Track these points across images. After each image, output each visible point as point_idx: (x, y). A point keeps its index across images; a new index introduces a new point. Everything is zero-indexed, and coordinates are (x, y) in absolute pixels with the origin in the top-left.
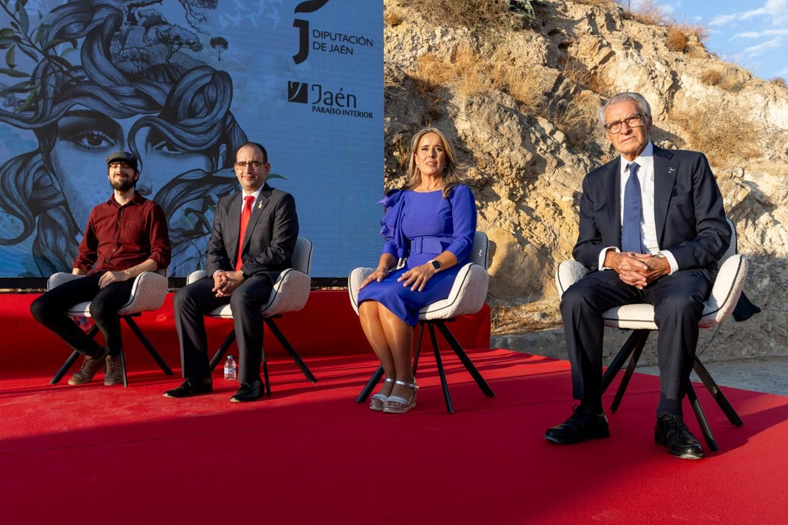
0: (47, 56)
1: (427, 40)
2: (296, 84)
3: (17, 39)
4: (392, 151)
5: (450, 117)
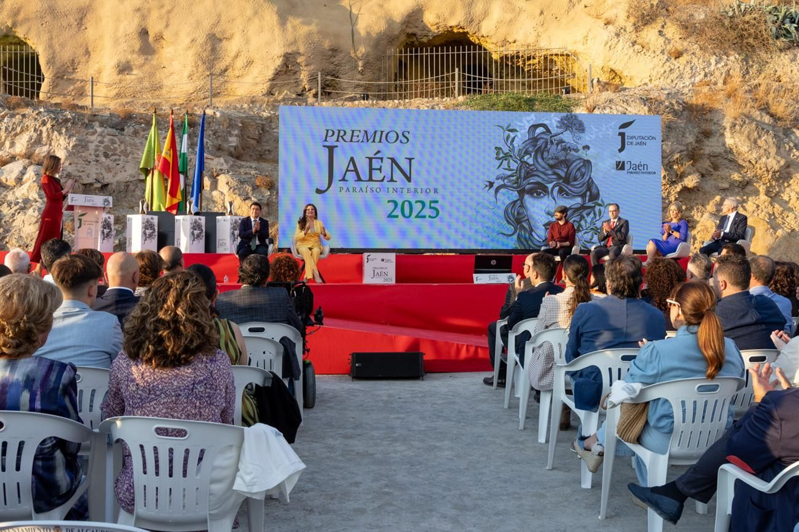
0: (521, 162)
1: (704, 69)
2: (620, 162)
3: (511, 156)
4: (672, 166)
5: (718, 135)
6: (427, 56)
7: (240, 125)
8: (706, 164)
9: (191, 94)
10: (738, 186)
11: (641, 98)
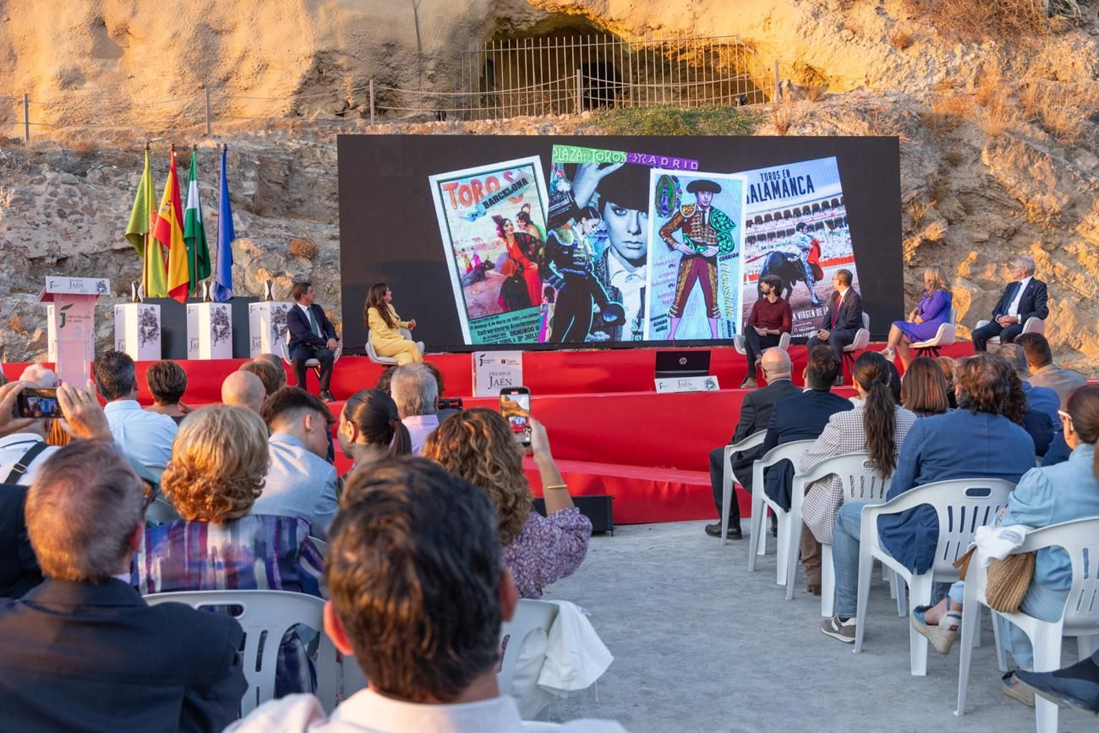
1: (945, 64)
5: (970, 161)
6: (529, 52)
7: (258, 163)
8: (954, 205)
9: (176, 116)
10: (1002, 237)
11: (857, 109)
